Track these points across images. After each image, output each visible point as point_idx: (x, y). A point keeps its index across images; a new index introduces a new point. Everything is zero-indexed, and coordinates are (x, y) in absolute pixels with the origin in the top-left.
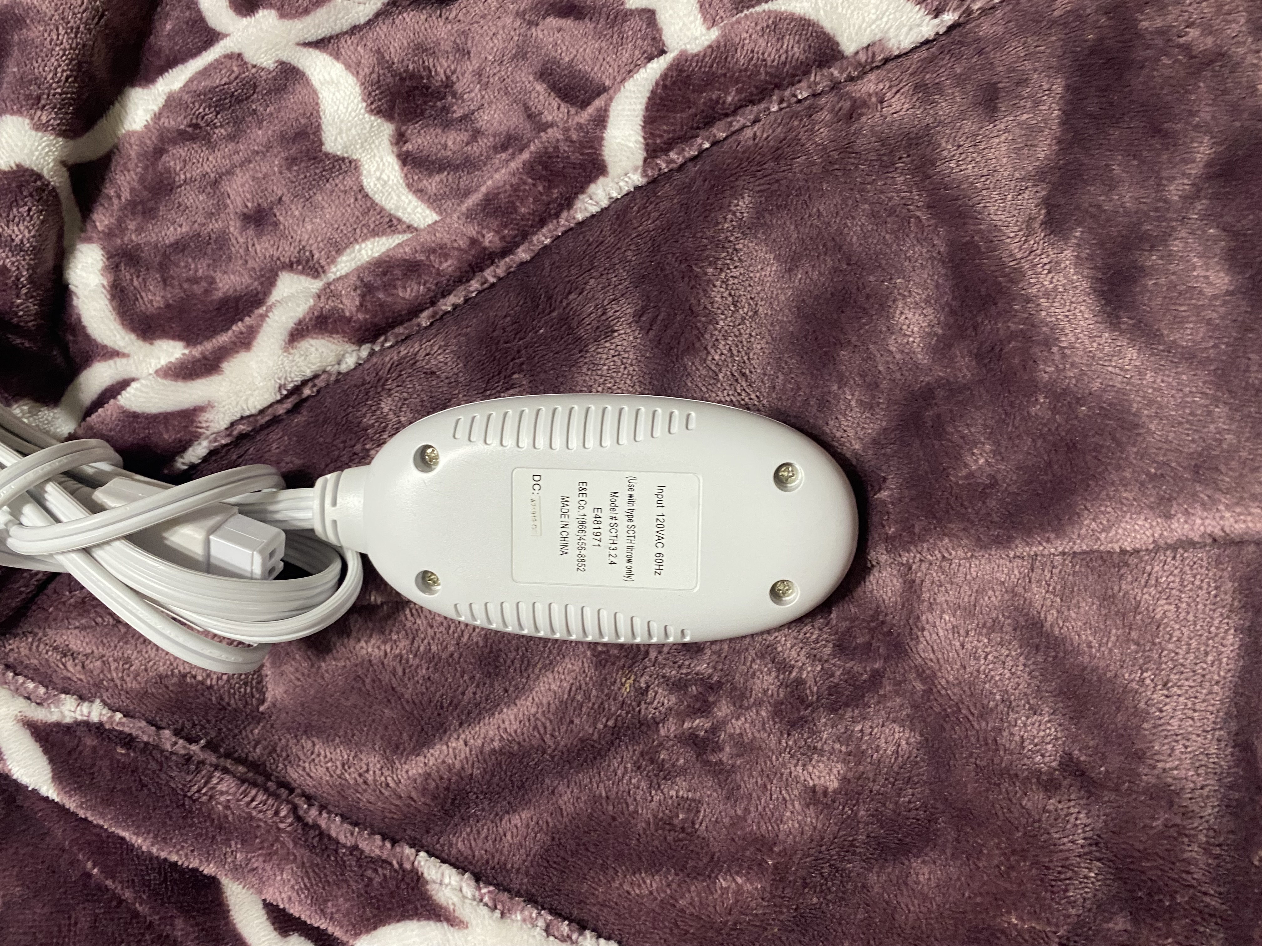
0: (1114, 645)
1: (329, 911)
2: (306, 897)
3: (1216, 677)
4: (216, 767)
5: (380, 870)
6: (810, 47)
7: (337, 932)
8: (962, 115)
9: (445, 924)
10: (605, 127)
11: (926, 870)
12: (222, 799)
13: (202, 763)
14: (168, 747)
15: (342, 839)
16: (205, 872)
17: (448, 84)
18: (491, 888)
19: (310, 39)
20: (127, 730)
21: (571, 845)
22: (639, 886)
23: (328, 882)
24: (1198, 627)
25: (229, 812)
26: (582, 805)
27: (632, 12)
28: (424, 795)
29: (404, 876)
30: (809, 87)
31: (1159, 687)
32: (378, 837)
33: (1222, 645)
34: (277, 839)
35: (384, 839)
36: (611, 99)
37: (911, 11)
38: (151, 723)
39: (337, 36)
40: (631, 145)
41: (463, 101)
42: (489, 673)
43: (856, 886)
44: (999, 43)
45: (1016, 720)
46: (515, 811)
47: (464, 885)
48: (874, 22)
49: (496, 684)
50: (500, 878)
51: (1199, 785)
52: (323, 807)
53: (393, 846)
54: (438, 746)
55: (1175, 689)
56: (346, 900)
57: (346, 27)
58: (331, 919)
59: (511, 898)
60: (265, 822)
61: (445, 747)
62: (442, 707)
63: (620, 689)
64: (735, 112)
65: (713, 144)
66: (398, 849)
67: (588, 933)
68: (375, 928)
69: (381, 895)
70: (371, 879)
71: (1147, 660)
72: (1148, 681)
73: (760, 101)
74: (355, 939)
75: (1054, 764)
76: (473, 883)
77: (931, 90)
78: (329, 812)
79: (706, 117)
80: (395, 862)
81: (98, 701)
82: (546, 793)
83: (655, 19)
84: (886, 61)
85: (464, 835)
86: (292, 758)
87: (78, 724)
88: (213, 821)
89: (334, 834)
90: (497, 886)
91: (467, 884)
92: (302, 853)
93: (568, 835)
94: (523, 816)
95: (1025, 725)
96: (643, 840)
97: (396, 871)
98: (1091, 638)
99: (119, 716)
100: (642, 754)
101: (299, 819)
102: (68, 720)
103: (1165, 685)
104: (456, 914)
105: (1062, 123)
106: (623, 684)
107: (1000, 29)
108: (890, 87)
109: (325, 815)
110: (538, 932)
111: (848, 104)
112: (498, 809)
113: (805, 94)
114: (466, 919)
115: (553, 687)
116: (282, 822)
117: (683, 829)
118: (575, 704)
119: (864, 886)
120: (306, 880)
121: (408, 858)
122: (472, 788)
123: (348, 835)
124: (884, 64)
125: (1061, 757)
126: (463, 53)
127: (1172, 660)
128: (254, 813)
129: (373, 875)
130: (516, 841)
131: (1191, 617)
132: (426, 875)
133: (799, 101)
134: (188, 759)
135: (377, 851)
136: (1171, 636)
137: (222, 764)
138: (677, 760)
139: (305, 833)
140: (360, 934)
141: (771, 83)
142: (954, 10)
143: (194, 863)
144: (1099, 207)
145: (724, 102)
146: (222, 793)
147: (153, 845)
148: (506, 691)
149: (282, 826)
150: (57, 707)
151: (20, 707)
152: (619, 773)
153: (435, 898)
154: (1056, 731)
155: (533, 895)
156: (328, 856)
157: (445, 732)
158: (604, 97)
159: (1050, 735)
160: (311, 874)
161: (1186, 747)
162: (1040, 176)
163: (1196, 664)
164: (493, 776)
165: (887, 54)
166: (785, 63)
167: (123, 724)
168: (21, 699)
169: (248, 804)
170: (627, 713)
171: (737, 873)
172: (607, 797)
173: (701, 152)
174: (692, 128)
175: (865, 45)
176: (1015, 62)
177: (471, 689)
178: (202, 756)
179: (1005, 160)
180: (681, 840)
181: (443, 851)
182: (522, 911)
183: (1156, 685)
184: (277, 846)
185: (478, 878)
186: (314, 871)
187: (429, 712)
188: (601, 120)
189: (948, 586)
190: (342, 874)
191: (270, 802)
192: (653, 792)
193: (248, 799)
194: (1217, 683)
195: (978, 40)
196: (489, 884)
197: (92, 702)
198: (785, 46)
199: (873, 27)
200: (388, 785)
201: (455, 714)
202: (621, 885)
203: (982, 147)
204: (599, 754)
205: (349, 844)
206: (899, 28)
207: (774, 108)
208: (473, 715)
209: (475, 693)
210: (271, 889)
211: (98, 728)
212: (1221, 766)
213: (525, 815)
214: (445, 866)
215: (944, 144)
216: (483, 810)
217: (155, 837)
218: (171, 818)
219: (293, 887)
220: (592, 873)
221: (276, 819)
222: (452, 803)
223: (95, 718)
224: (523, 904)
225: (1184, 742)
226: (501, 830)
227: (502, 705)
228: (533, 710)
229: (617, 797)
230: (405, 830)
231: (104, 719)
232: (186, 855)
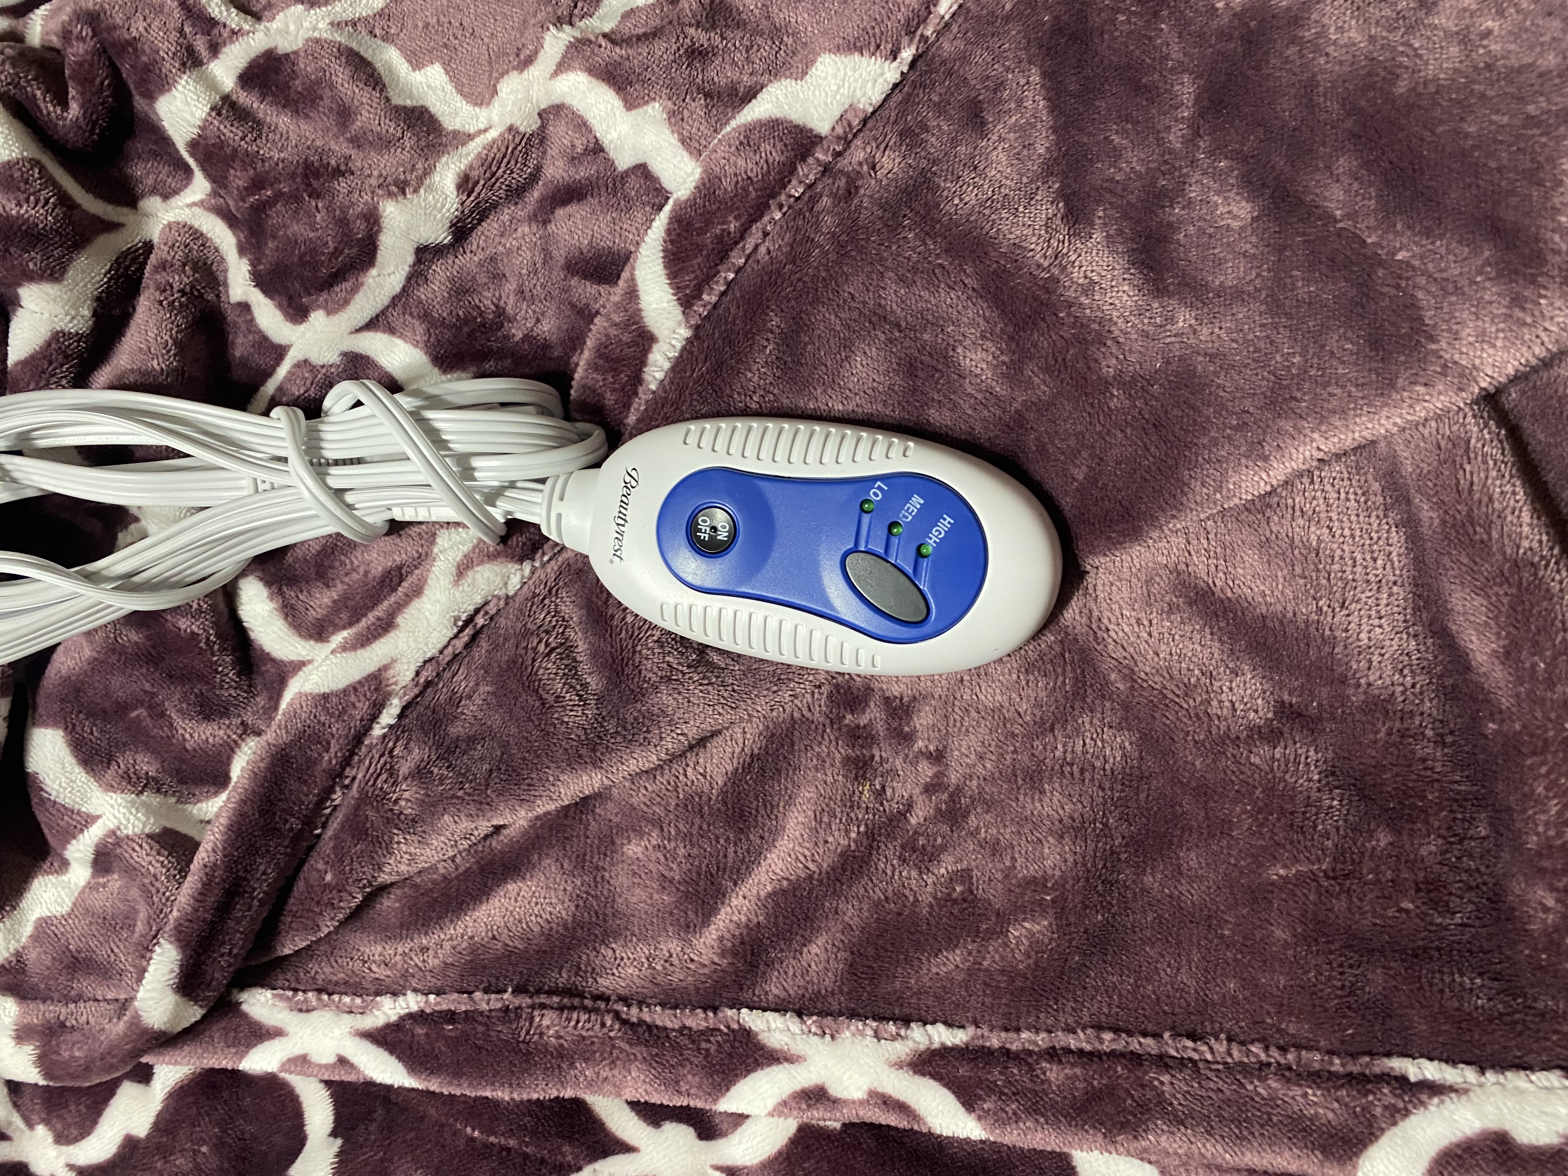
0: (1284, 586)
1: (683, 1089)
2: (660, 1085)
3: (1393, 578)
4: (533, 1007)
5: (712, 1039)
6: (785, 145)
7: (697, 1103)
8: (954, 142)
9: (786, 1064)
10: (637, 297)
11: (1193, 855)
12: (551, 1032)
13: (518, 1008)
14: (484, 1007)
15: (669, 1025)
16: (566, 1097)
17: (500, 312)
18: (815, 1018)
19: (360, 325)
20: (444, 1007)
21: (871, 951)
22: (945, 964)
23: (672, 1066)
24: (1357, 539)
25: (562, 1041)
26: (866, 914)
27: (626, 174)
28: (724, 957)
29: (735, 1037)
30: (801, 182)
31: (1338, 609)
32: (699, 1011)
33: (1388, 545)
34: (613, 1047)
35: (705, 1010)
36: (633, 268)
37: (868, 65)
38: (461, 992)
39: (382, 312)
40: (665, 305)
41: (518, 322)
42: (740, 829)
43: (1135, 894)
44: (964, 58)
45: (1221, 688)
46: (810, 942)
47: (789, 1024)
48: (837, 92)
49: (751, 836)
50: (819, 1005)
51: (1409, 685)
52: (641, 1004)
53: (715, 1013)
54: (723, 910)
55: (1354, 605)
56: (694, 1075)
57: (386, 301)
58: (688, 1095)
59: (835, 1020)
60: (597, 1037)
61: (728, 909)
62: (712, 876)
63: (860, 798)
64: (742, 238)
65: (737, 273)
66: (720, 1015)
67: (913, 1025)
68: (728, 1090)
69: (722, 1059)
70: (707, 1050)
71: (1317, 589)
72: (1325, 608)
73: (761, 217)
74: (715, 1104)
75: (1270, 715)
76: (797, 1020)
77: (917, 131)
78: (648, 1006)
79: (719, 253)
80: (722, 1027)
81: (409, 992)
82: (830, 916)
83: (649, 172)
84: (865, 121)
85: (774, 980)
86: (598, 970)
87: (402, 1018)
88: (552, 1054)
89: (659, 1023)
90: (819, 1014)
91: (791, 1022)
92: (640, 1051)
93: (864, 944)
94: (819, 943)
95: (1231, 689)
96: (933, 922)
97: (726, 1034)
98: (1262, 588)
99: (432, 997)
100: (903, 847)
101: (625, 1022)
102: (394, 1018)
103: (1343, 606)
104: (792, 1052)
105: (1051, 112)
106: (861, 793)
107: (960, 44)
108: (877, 147)
109: (645, 1010)
110: (870, 1040)
111: (844, 180)
112: (795, 945)
113: (801, 190)
114: (802, 1053)
115: (800, 819)
116: (610, 1031)
117: (965, 900)
118: (823, 826)
119: (1142, 890)
120: (653, 1071)
121: (732, 1019)
122: (763, 935)
123: (673, 1018)
124: (864, 125)
125: (1274, 706)
126: (498, 277)
127: (1341, 579)
128: (584, 1033)
129: (709, 1045)
130: (821, 967)
131: (1347, 532)
132: (753, 1028)
133: (798, 199)
134: (506, 1010)
135: (704, 1024)
136: (1333, 557)
137: (537, 1001)
138: (935, 840)
139: (635, 1032)
140: (718, 1098)
141: (763, 197)
142: (909, 46)
143: (554, 1094)
144: (1111, 180)
145: (729, 233)
146: (548, 1027)
147: (511, 1093)
148: (762, 838)
149: (612, 1034)
150: (379, 1010)
151: (349, 1022)
152: (889, 872)
153: (768, 1044)
154: (1261, 684)
155: (853, 1009)
156: (663, 1044)
157: (724, 896)
158: (627, 268)
159: (1256, 690)
160: (655, 1065)
161: (1383, 655)
162: (1048, 170)
163: (1367, 574)
164: (776, 917)
165: (862, 116)
166: (769, 172)
167: (438, 1003)
168: (346, 1016)
169: (575, 1027)
170: (874, 815)
171: (1024, 920)
172: (887, 898)
173: (729, 284)
174: (711, 268)
175: (838, 117)
176: (985, 70)
177: (731, 849)
178: (517, 1002)
179: (1009, 170)
180: (966, 909)
181: (761, 1000)
182: (848, 1027)
183: (1334, 609)
184: (615, 1052)
185: (800, 1014)
186: (657, 1062)
187: (702, 883)
188: (632, 293)
189: (1118, 584)
190: (681, 1055)
191: (593, 1018)
192: (925, 877)
193: (573, 1023)
194: (1395, 583)
195: (944, 62)
196: (812, 1015)
197: (404, 995)
198: (763, 155)
199: (838, 97)
200: (692, 960)
201: (726, 876)
202: (929, 970)
203: (982, 168)
204: (863, 861)
205: (677, 1027)
206: (864, 86)
207: (778, 216)
208: (743, 871)
209: (736, 852)
210: (627, 1090)
211: (421, 1016)
212: (1426, 659)
213: (820, 941)
214: (768, 1013)
215: (942, 185)
216: (782, 951)
217: (511, 1085)
218: (515, 1066)
219: (644, 1081)
220: (900, 970)
221: (605, 1030)
222: (753, 954)
223: (414, 1008)
224: (847, 1021)
225: (1379, 651)
226: (804, 963)
227: (764, 852)
228: (791, 846)
229: (895, 894)
230: (721, 995)
231: (422, 1004)
232: (543, 1090)
